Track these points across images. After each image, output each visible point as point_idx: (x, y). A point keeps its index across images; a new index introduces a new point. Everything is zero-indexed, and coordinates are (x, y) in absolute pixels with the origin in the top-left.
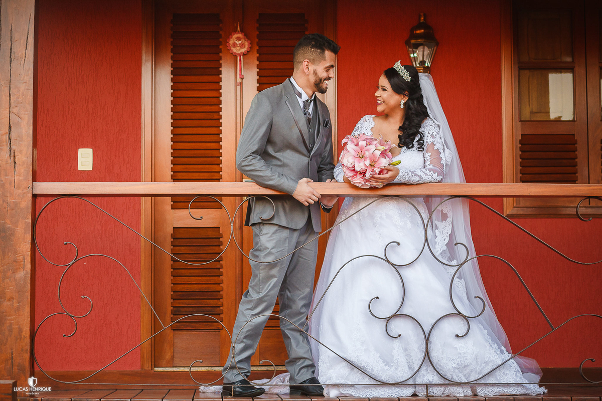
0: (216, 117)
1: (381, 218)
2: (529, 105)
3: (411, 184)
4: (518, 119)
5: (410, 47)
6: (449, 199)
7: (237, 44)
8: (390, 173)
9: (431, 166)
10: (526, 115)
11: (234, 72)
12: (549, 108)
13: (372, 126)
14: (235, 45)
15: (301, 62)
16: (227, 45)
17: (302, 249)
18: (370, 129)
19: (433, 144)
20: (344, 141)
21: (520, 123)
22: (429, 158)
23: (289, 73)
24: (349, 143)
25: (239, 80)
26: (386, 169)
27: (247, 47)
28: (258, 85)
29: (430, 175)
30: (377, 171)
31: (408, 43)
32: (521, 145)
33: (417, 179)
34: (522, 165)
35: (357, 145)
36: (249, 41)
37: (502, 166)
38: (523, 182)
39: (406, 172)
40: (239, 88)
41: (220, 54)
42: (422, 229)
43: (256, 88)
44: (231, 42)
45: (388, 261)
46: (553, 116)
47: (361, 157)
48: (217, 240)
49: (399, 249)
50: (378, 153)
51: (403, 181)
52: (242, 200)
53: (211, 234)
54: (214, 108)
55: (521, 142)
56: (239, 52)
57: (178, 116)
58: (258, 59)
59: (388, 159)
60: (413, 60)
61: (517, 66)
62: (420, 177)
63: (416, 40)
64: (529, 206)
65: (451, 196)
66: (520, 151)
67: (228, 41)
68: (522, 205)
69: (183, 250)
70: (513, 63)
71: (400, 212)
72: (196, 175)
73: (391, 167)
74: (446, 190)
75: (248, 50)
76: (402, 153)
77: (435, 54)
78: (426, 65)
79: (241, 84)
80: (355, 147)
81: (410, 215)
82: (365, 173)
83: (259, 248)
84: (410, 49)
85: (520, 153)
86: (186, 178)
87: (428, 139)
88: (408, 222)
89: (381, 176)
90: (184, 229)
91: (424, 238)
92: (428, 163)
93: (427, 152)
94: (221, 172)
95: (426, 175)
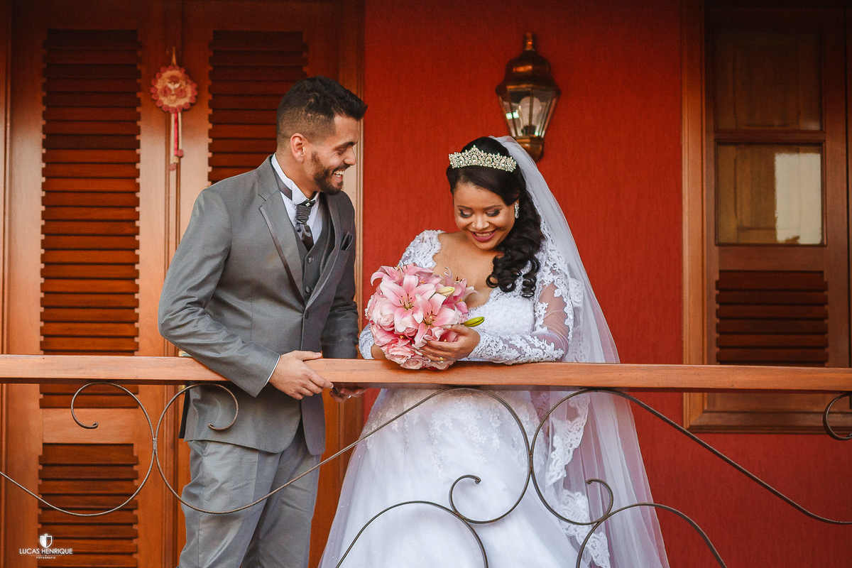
0: (129, 230)
1: (443, 426)
2: (736, 213)
3: (503, 365)
4: (712, 240)
5: (504, 99)
6: (577, 394)
7: (170, 89)
8: (462, 339)
9: (545, 330)
10: (730, 232)
11: (164, 143)
12: (774, 220)
13: (436, 250)
14: (166, 91)
15: (288, 137)
16: (152, 91)
17: (290, 489)
18: (431, 256)
19: (553, 286)
20: (375, 276)
21: (717, 249)
22: (543, 312)
23: (269, 147)
24: (385, 278)
25: (173, 160)
26: (455, 331)
27: (189, 95)
28: (210, 169)
29: (540, 348)
30: (438, 332)
31: (501, 90)
32: (718, 292)
33: (515, 354)
34: (719, 329)
35: (400, 283)
36: (195, 85)
37: (680, 332)
38: (722, 362)
39: (492, 341)
40: (173, 174)
41: (138, 109)
42: (523, 450)
43: (207, 175)
44: (159, 86)
45: (456, 513)
46: (782, 236)
47: (407, 305)
48: (127, 468)
49: (478, 491)
50: (440, 299)
51: (486, 358)
52: (176, 391)
53: (116, 457)
54: (124, 214)
55: (719, 285)
56: (175, 105)
57: (55, 227)
58: (211, 119)
59: (460, 313)
60: (511, 124)
61: (712, 138)
62: (520, 350)
63: (518, 85)
64: (733, 410)
65: (581, 388)
66: (717, 302)
67: (152, 82)
68: (719, 406)
69: (62, 487)
70: (704, 132)
71: (479, 417)
72: (88, 344)
73: (465, 329)
74: (571, 376)
75: (193, 102)
76: (491, 300)
77: (554, 111)
78: (536, 134)
79: (178, 166)
80: (396, 287)
81: (498, 425)
82: (413, 337)
83: (200, 481)
84: (506, 103)
85: (718, 306)
86: (69, 348)
87: (544, 277)
88: (495, 436)
89: (445, 344)
90: (63, 447)
91: (525, 470)
92: (540, 322)
93: (541, 300)
94: (137, 336)
95: (533, 346)
